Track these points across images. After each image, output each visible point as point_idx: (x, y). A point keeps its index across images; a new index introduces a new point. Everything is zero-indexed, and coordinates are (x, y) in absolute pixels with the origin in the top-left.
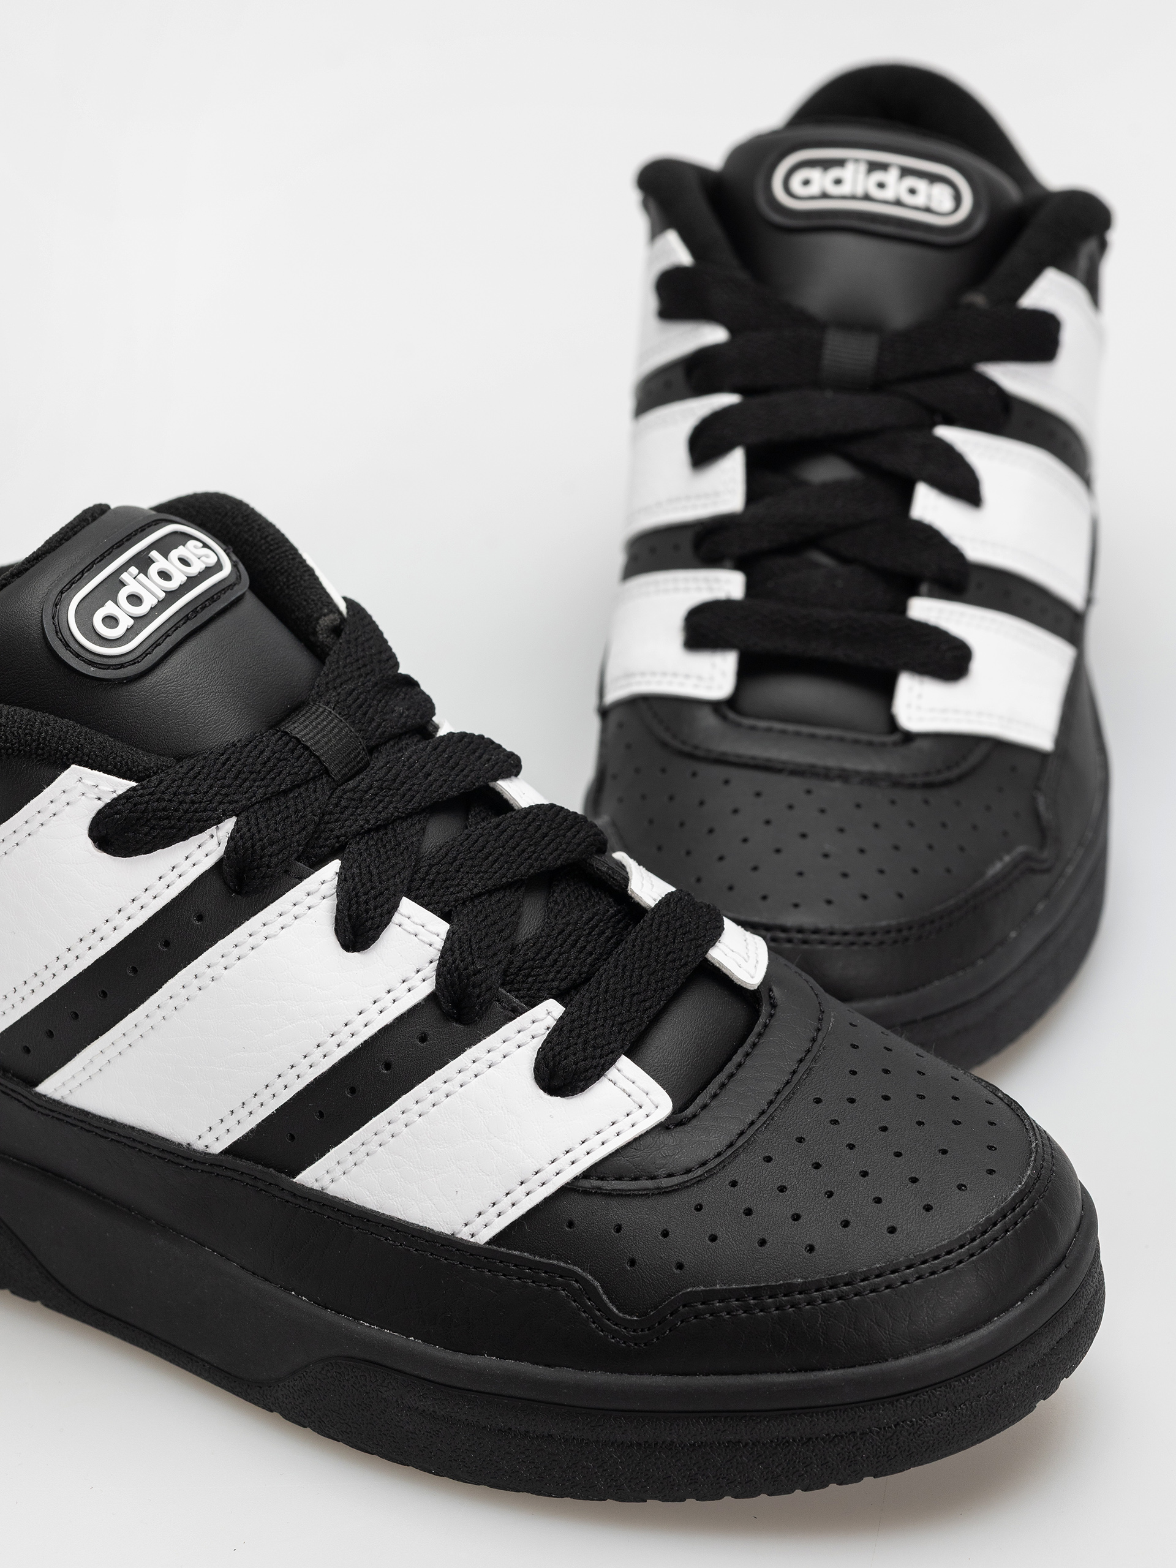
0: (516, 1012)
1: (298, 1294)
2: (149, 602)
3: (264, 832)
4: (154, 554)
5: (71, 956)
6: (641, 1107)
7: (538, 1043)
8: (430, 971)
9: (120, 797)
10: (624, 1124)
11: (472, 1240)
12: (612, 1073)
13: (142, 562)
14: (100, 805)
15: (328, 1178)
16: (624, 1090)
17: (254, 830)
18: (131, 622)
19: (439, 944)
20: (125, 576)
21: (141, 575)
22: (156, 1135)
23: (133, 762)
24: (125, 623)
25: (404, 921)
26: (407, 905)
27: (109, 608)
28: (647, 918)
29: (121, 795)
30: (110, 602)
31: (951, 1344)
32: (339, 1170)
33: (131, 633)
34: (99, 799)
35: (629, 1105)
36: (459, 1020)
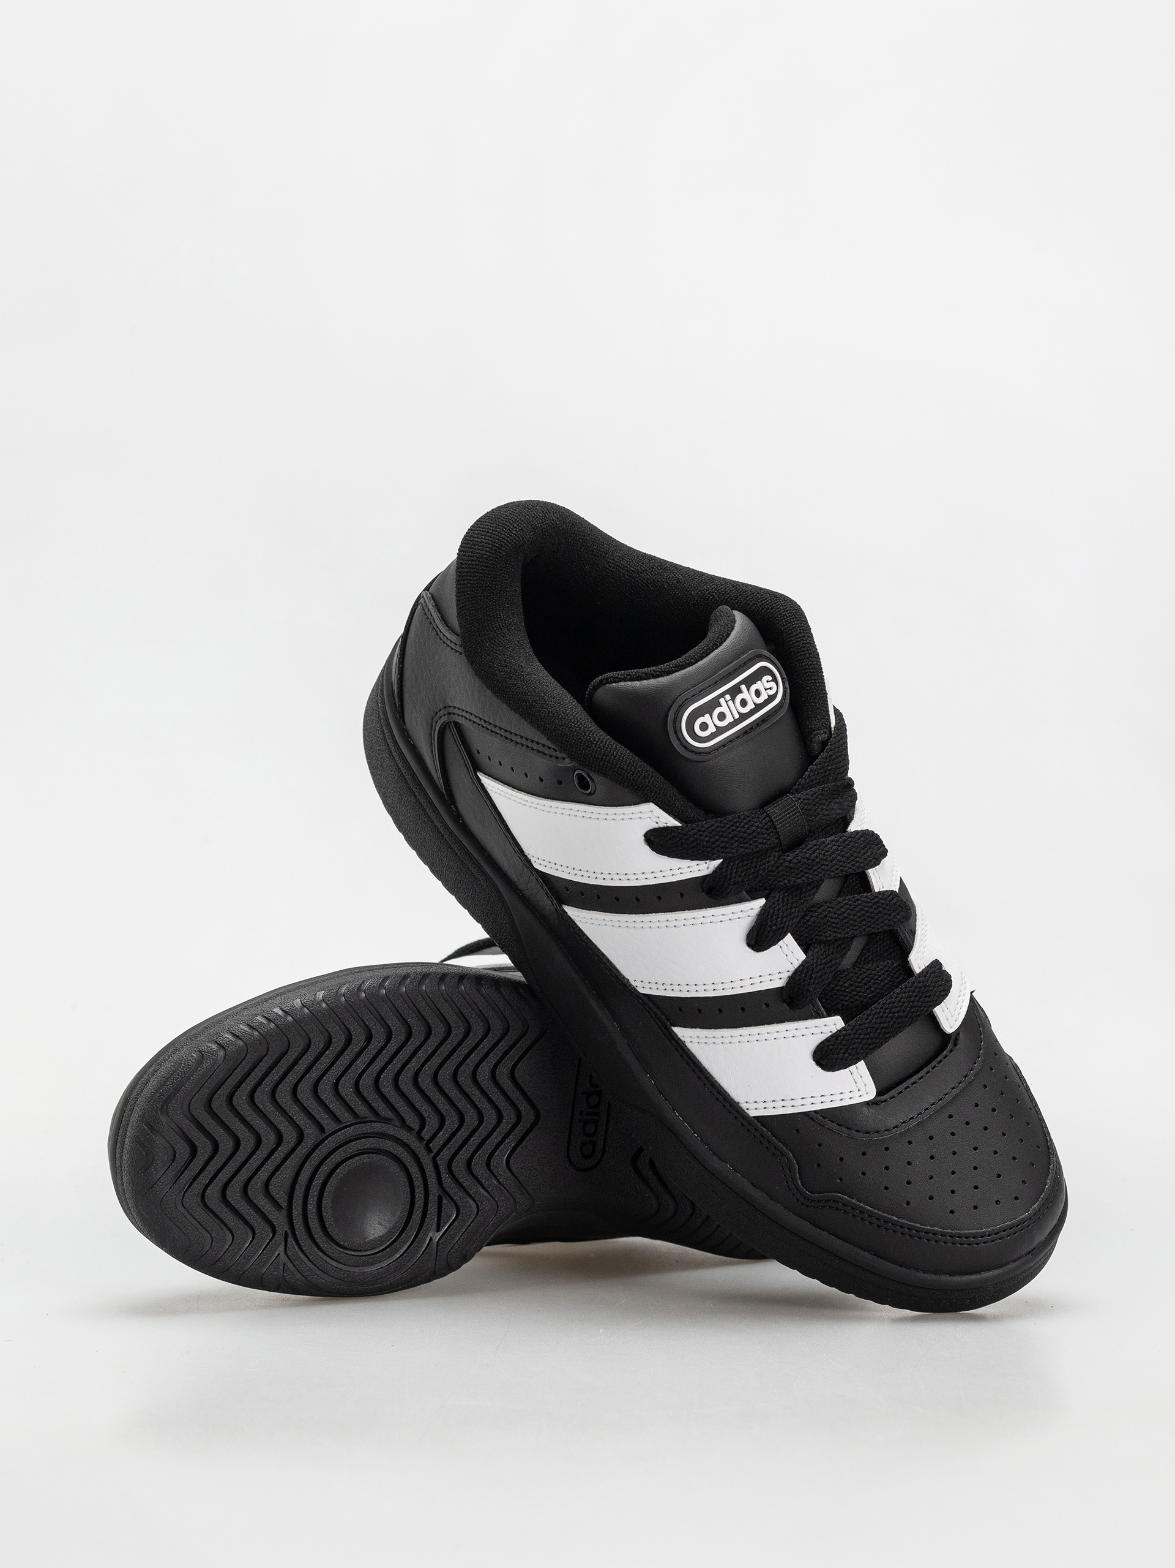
0: (819, 1016)
1: (650, 1077)
2: (729, 719)
3: (733, 875)
4: (743, 687)
5: (610, 877)
6: (859, 1090)
7: (823, 1037)
8: (786, 976)
9: (668, 827)
10: (847, 1096)
11: (746, 1111)
12: (853, 1068)
13: (735, 691)
14: (656, 826)
15: (690, 1040)
16: (854, 1080)
17: (729, 872)
18: (714, 730)
19: (797, 964)
20: (722, 700)
21: (731, 701)
22: (614, 966)
23: (682, 812)
24: (712, 729)
25: (784, 946)
26: (789, 938)
27: (706, 718)
28: (912, 979)
29: (669, 827)
30: (708, 715)
31: (954, 1277)
32: (697, 1040)
33: (713, 736)
34: (657, 823)
35: (854, 1088)
36: (789, 1005)
